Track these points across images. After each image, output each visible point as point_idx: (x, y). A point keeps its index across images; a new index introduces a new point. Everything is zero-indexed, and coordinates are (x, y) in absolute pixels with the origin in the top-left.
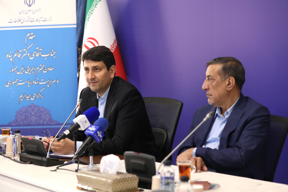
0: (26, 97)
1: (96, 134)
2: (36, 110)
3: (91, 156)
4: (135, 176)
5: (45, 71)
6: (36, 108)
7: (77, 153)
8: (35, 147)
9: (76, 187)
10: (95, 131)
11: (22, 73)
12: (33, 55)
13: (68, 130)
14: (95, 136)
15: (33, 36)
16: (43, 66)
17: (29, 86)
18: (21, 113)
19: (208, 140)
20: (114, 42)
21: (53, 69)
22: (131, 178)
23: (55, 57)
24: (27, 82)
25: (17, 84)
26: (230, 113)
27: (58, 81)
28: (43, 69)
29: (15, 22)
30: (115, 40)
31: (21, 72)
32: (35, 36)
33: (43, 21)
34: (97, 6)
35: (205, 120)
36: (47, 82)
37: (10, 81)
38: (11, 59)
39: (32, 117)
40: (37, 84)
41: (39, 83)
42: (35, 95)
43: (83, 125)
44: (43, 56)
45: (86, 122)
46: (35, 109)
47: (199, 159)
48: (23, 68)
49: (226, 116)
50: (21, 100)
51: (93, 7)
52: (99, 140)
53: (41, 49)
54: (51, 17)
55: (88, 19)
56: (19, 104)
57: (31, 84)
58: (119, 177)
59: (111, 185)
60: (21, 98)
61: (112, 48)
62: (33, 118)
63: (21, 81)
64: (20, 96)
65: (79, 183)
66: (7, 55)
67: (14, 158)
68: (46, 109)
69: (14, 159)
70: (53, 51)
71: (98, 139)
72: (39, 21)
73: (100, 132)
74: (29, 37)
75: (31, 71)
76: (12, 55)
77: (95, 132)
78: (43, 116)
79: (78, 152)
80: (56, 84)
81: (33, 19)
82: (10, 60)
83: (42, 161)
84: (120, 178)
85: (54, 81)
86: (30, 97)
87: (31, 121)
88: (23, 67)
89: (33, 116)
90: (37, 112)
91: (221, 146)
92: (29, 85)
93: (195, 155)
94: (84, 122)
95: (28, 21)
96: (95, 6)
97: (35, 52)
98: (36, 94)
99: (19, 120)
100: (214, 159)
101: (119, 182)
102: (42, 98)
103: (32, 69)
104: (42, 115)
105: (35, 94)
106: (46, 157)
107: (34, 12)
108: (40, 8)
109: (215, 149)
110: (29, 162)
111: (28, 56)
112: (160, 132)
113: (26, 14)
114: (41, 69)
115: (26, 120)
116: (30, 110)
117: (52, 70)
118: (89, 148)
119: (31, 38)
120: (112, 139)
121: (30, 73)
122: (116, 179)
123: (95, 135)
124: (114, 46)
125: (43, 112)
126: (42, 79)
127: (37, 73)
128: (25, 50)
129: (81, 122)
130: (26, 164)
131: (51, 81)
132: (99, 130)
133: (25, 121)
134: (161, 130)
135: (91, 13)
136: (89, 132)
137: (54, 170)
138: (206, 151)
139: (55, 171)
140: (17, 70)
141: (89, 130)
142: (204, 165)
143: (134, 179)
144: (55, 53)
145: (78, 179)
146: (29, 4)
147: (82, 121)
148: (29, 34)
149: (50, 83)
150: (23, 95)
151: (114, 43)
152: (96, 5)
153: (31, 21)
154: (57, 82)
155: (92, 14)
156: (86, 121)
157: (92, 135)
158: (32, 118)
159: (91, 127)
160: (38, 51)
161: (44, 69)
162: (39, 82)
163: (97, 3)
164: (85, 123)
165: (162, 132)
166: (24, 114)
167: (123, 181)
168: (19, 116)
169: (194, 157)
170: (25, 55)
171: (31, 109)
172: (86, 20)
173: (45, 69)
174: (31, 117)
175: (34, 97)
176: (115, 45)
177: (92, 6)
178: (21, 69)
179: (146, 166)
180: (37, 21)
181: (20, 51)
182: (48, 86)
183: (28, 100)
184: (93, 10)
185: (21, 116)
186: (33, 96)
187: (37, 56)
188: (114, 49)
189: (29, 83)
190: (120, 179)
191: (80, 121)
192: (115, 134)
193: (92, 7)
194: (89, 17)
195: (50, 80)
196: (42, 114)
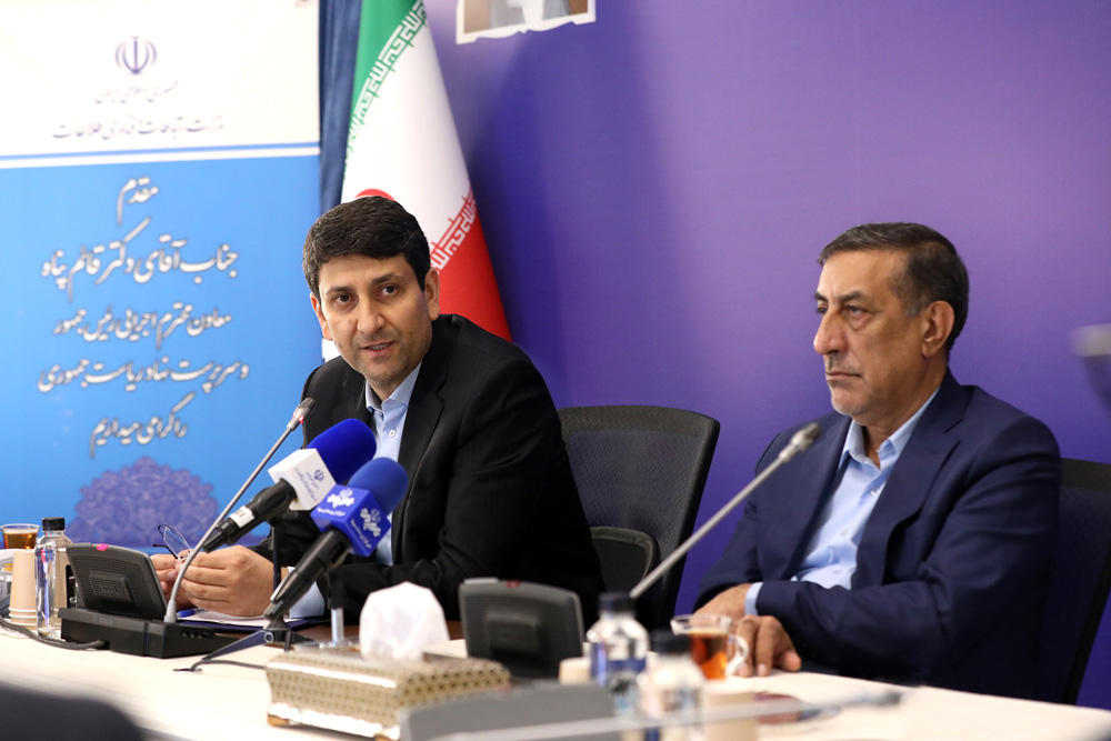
0: (119, 430)
1: (356, 522)
2: (157, 483)
3: (335, 608)
4: (495, 666)
5: (195, 327)
6: (157, 477)
7: (280, 595)
8: (119, 582)
9: (265, 718)
10: (354, 508)
11: (104, 337)
12: (150, 266)
13: (247, 506)
14: (353, 528)
15: (150, 189)
16: (188, 308)
17: (131, 388)
18: (101, 494)
19: (812, 557)
20: (465, 207)
21: (227, 323)
22: (481, 672)
23: (233, 274)
24: (122, 370)
25: (85, 380)
26: (899, 448)
27: (245, 369)
28: (188, 319)
29: (80, 135)
30: (466, 201)
31: (102, 333)
32: (154, 190)
33: (190, 130)
34: (394, 67)
35: (784, 455)
36: (201, 372)
37: (56, 369)
38: (61, 282)
39: (143, 511)
40: (162, 379)
41: (169, 375)
42: (156, 425)
43: (306, 490)
44: (186, 267)
45: (318, 477)
46: (153, 480)
47: (768, 621)
48: (108, 317)
49: (884, 459)
50: (101, 442)
51: (381, 70)
52: (369, 546)
53: (180, 240)
54: (220, 117)
55: (360, 117)
56: (92, 456)
57: (139, 378)
58: (428, 669)
59: (395, 697)
60: (101, 436)
61: (455, 232)
62: (147, 517)
63: (98, 367)
64: (96, 426)
65: (274, 701)
66: (47, 267)
67: (43, 630)
68: (197, 479)
69: (41, 634)
70: (226, 248)
71: (366, 542)
72: (174, 131)
73: (373, 511)
74: (132, 195)
75: (138, 329)
76: (65, 264)
77: (350, 512)
78: (186, 509)
79: (283, 591)
80: (239, 378)
81: (149, 123)
82: (57, 286)
83: (146, 634)
84: (432, 674)
85: (231, 370)
86: (136, 430)
87: (138, 528)
88: (109, 312)
89: (147, 507)
90: (164, 492)
91: (859, 578)
92: (133, 382)
93: (755, 611)
94: (313, 476)
95: (128, 133)
96: (389, 64)
97: (155, 254)
98: (160, 419)
99: (91, 523)
100: (831, 626)
101: (430, 689)
102: (182, 434)
103: (144, 322)
104: (181, 502)
105: (154, 421)
106: (163, 619)
107: (151, 97)
108: (177, 82)
109: (837, 589)
110: (97, 643)
111: (129, 270)
112: (630, 541)
113: (123, 102)
114: (179, 321)
115: (118, 523)
116: (135, 484)
117: (222, 326)
118: (326, 575)
119: (141, 198)
120: (434, 561)
121: (134, 338)
122: (417, 674)
123: (353, 522)
124: (464, 223)
125: (185, 491)
126: (183, 360)
127: (162, 338)
128: (115, 245)
129: (301, 476)
130: (84, 649)
131: (218, 369)
132: (367, 503)
133: (115, 527)
134: (636, 532)
135: (374, 94)
136: (328, 511)
137: (189, 667)
138: (799, 596)
139: (192, 669)
140: (87, 325)
141: (330, 506)
142: (788, 649)
143: (493, 679)
144: (233, 256)
145: (272, 685)
146: (132, 65)
147: (303, 472)
148: (132, 184)
149: (213, 377)
150: (109, 425)
151: (462, 211)
152: (393, 62)
153: (142, 133)
154: (241, 373)
155: (376, 98)
156: (318, 471)
157: (341, 524)
158: (141, 516)
159: (337, 494)
160: (166, 249)
161: (190, 320)
162: (171, 370)
163: (396, 53)
164: (317, 482)
165: (637, 542)
166: (112, 499)
167: (446, 682)
168: (92, 505)
169: (751, 614)
170: (118, 263)
171: (139, 480)
172: (354, 119)
173: (197, 322)
174: (137, 508)
175: (150, 430)
176: (467, 219)
177: (378, 64)
178: (102, 322)
179: (543, 633)
180: (163, 131)
181: (99, 249)
182: (207, 387)
183: (126, 441)
184: (379, 79)
185: (99, 506)
186: (145, 429)
187: (164, 268)
188: (463, 236)
189: (130, 377)
190: (434, 677)
191: (296, 474)
192: (447, 544)
193: (375, 69)
194: (365, 110)
195: (212, 362)
196: (181, 497)
